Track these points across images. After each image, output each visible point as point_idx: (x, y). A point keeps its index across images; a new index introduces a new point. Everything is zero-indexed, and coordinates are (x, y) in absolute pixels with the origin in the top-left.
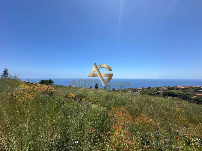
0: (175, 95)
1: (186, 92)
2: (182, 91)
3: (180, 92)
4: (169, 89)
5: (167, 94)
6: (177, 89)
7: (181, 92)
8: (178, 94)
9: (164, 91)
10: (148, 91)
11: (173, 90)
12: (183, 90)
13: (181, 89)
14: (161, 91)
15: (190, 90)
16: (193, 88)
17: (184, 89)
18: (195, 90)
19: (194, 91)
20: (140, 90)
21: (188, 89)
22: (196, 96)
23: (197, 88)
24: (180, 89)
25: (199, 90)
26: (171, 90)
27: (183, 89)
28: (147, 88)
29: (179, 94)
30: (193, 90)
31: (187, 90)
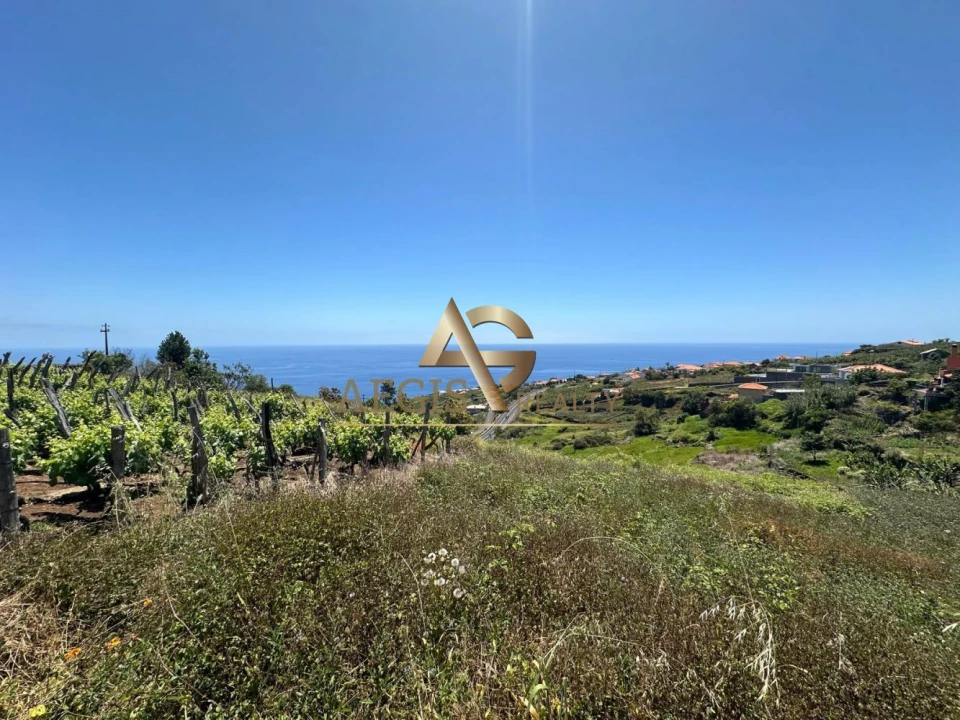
0: (667, 398)
1: (704, 384)
2: (692, 381)
3: (686, 386)
4: (650, 376)
5: (637, 397)
6: (676, 376)
7: (690, 385)
8: (678, 396)
9: (630, 387)
10: (570, 390)
11: (661, 382)
12: (698, 380)
13: (690, 376)
14: (616, 387)
15: (718, 378)
16: (732, 369)
17: (702, 373)
18: (738, 373)
19: (732, 379)
20: (540, 387)
21: (714, 372)
22: (736, 396)
23: (743, 367)
24: (686, 377)
25: (751, 373)
26: (658, 379)
27: (696, 374)
28: (570, 380)
29: (682, 396)
30: (730, 377)
31: (709, 379)
